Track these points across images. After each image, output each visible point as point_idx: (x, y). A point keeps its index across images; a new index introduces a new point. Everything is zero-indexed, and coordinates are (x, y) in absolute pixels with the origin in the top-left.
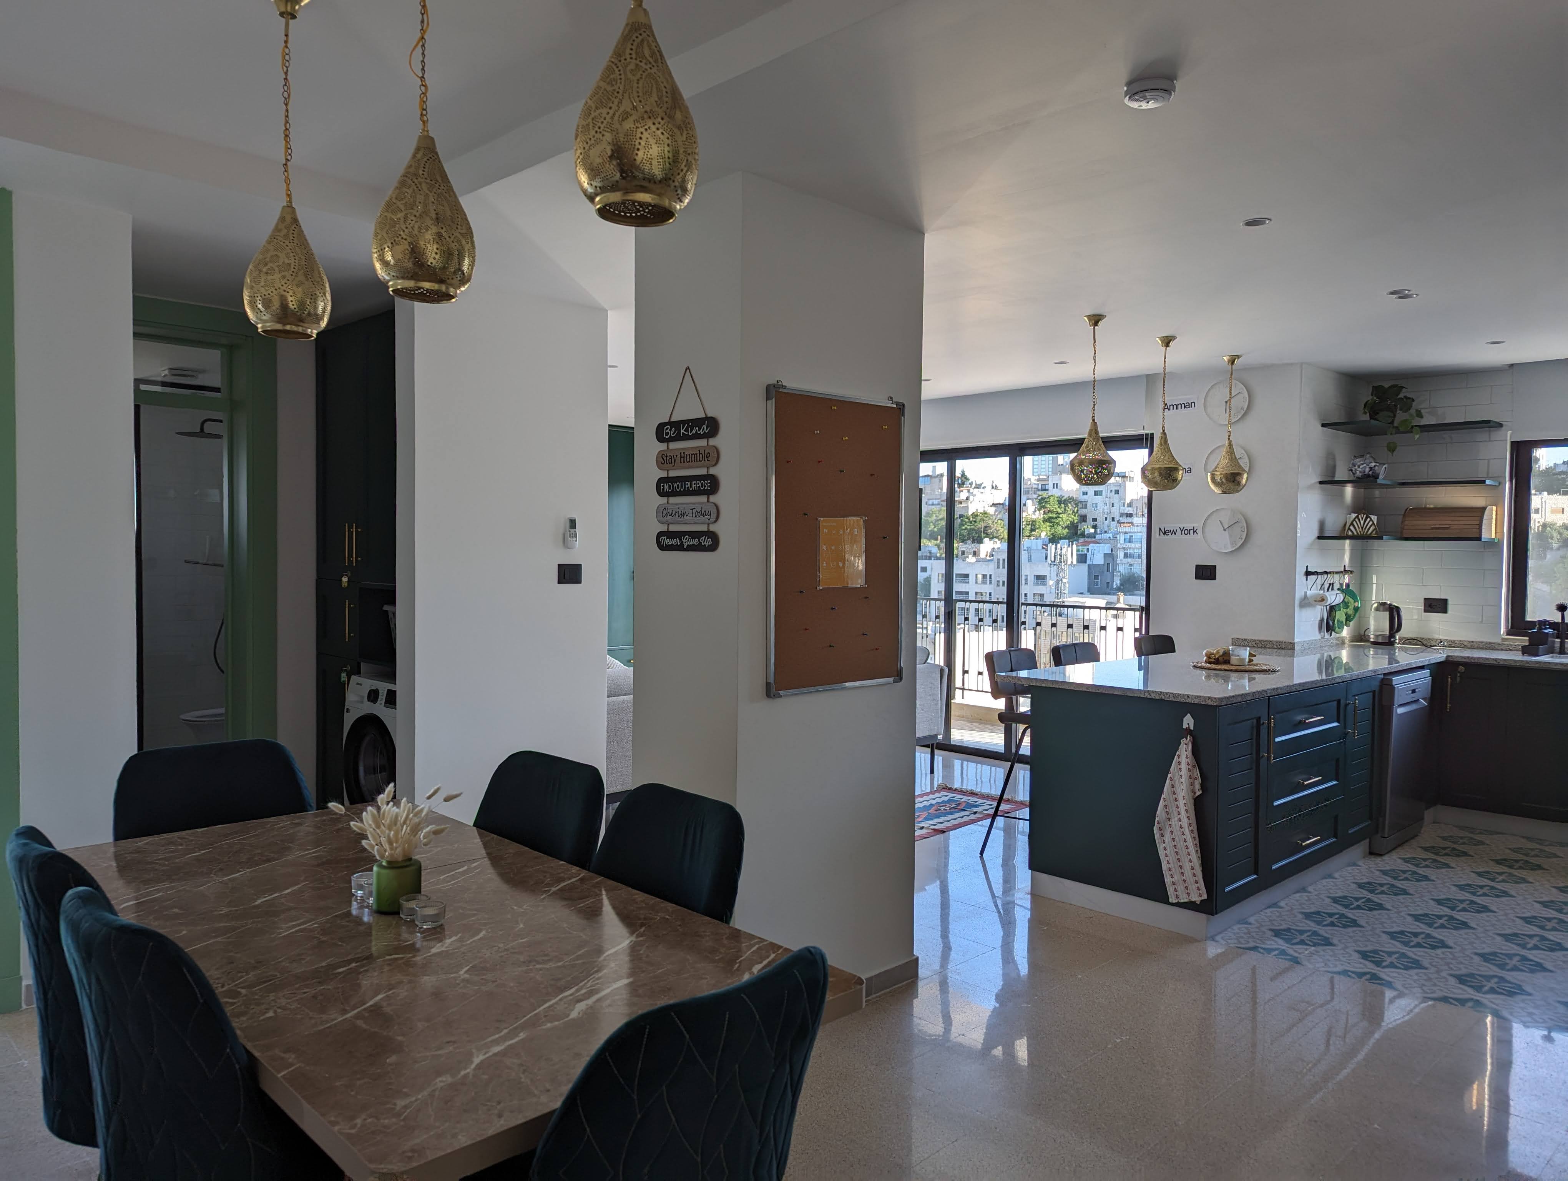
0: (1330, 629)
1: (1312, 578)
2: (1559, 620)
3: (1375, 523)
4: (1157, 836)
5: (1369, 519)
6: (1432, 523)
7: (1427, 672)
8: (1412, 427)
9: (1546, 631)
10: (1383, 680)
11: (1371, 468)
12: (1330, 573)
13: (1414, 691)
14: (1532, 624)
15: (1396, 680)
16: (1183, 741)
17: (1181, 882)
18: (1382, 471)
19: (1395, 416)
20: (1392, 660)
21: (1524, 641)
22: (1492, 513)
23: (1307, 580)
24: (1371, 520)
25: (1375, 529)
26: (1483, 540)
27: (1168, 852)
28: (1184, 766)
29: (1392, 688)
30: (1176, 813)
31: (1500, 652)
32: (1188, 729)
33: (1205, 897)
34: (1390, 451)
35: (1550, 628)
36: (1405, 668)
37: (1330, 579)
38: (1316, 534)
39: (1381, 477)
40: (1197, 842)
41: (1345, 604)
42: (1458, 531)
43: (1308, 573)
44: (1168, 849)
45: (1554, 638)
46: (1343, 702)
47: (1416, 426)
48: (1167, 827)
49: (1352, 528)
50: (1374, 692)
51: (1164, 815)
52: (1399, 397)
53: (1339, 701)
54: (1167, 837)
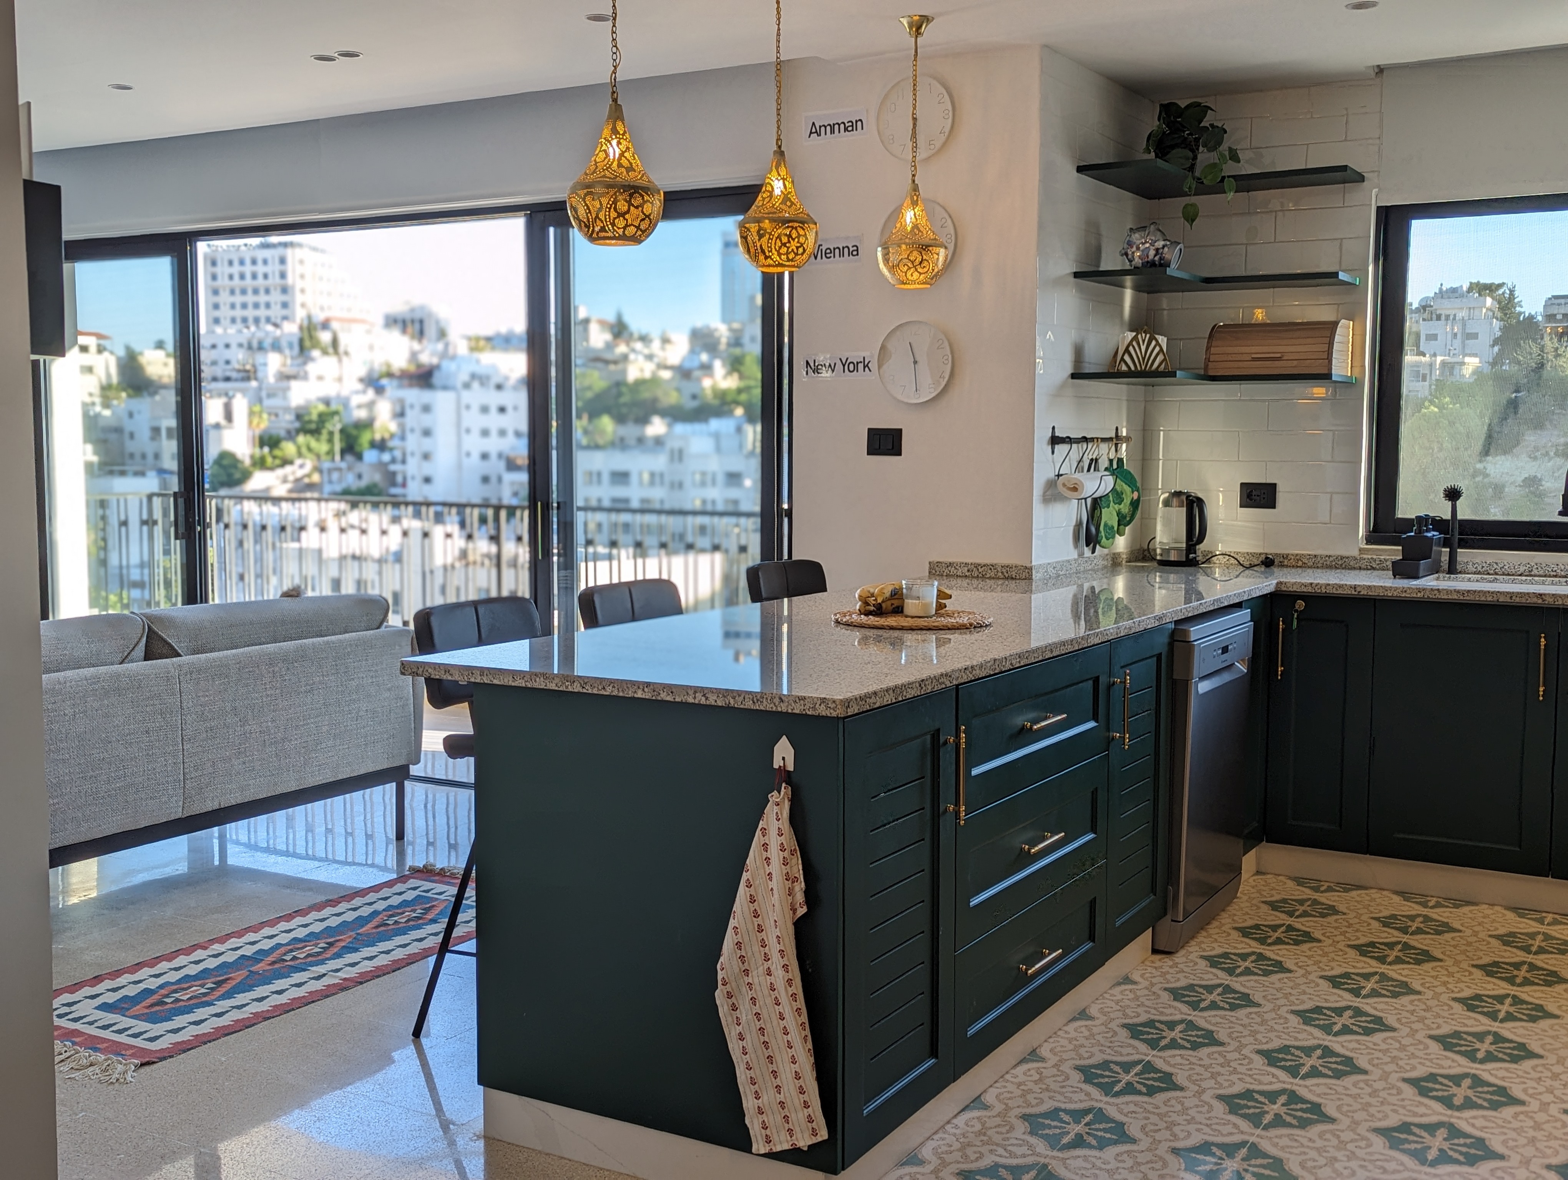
0: (1092, 540)
1: (1061, 449)
2: (1447, 516)
3: (1165, 350)
4: (723, 1011)
5: (1154, 343)
6: (1254, 349)
7: (1245, 614)
8: (1223, 178)
9: (1429, 535)
10: (1173, 632)
11: (1157, 250)
12: (1092, 439)
13: (1225, 650)
14: (1408, 524)
15: (1195, 631)
16: (774, 797)
17: (776, 1107)
18: (1173, 255)
19: (1195, 158)
20: (1192, 593)
21: (1394, 552)
22: (1345, 332)
23: (1053, 453)
24: (1158, 343)
25: (1165, 359)
26: (1334, 379)
27: (748, 1043)
28: (775, 853)
29: (1188, 646)
30: (760, 959)
31: (1357, 572)
32: (783, 770)
33: (823, 1135)
34: (1188, 221)
35: (1434, 530)
36: (1212, 608)
37: (1092, 451)
38: (1069, 370)
39: (1173, 266)
40: (804, 1018)
41: (1117, 495)
42: (1295, 363)
43: (1055, 440)
44: (748, 1037)
45: (1439, 545)
46: (1103, 680)
47: (1229, 177)
48: (744, 989)
49: (1127, 358)
50: (1159, 657)
51: (736, 965)
52: (1202, 125)
53: (1096, 680)
54: (745, 1012)
